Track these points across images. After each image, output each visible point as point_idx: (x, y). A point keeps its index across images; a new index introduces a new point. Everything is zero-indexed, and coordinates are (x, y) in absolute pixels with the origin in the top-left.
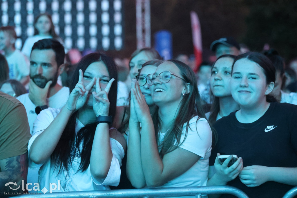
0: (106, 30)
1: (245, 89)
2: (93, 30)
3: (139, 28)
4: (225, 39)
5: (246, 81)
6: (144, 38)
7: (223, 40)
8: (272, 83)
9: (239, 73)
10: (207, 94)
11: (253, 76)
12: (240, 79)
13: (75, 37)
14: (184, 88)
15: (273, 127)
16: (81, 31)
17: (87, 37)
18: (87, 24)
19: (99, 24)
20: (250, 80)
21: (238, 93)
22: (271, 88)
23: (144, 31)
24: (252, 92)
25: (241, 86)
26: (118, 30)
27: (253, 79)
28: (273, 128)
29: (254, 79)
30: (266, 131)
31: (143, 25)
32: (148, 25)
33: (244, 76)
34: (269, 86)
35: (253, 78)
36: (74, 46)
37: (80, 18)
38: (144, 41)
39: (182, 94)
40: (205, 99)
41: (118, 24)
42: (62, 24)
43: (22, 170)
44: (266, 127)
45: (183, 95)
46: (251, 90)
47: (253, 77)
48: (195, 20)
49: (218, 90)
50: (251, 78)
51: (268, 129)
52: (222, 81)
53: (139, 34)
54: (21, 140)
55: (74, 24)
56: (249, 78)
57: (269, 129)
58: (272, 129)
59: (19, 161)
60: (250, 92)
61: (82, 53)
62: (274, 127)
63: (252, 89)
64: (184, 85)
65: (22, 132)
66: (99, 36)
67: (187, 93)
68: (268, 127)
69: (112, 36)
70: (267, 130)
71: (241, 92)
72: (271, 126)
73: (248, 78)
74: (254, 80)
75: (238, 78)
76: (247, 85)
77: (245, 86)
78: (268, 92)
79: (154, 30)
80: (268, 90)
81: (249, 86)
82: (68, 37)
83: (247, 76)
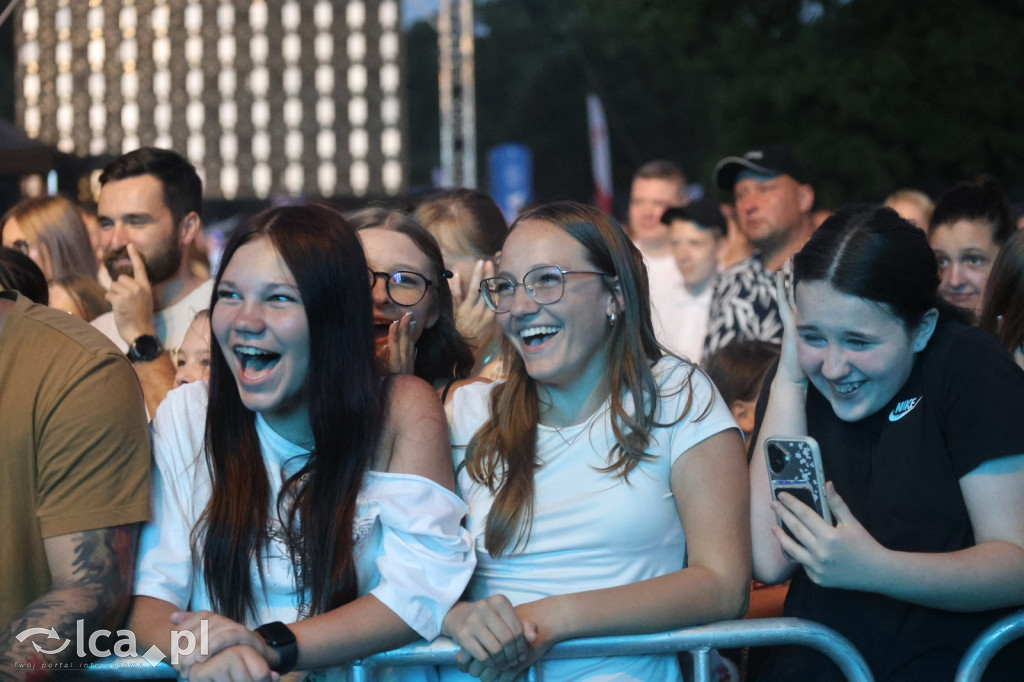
0: (359, 143)
2: (326, 144)
3: (447, 137)
6: (457, 163)
13: (278, 162)
14: (610, 298)
15: (912, 403)
16: (294, 145)
17: (310, 161)
18: (310, 129)
19: (342, 127)
23: (459, 144)
26: (391, 142)
31: (457, 129)
32: (469, 130)
37: (293, 112)
38: (458, 173)
41: (391, 126)
42: (245, 130)
48: (596, 114)
51: (899, 413)
53: (446, 154)
55: (277, 129)
57: (902, 412)
58: (911, 408)
59: (113, 545)
62: (916, 403)
64: (607, 287)
70: (894, 414)
72: (905, 404)
79: (485, 144)
82: (262, 161)
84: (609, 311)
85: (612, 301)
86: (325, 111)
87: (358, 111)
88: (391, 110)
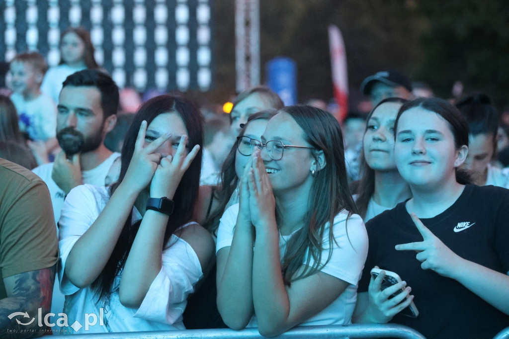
0: (183, 56)
1: (421, 158)
2: (161, 57)
3: (240, 53)
4: (385, 74)
5: (422, 144)
6: (248, 70)
7: (381, 75)
8: (464, 148)
9: (408, 132)
10: (355, 168)
11: (433, 135)
12: (411, 143)
13: (129, 68)
14: (314, 161)
15: (467, 224)
16: (140, 57)
17: (151, 68)
18: (151, 46)
19: (172, 46)
20: (429, 142)
21: (410, 165)
22: (463, 158)
23: (248, 58)
24: (433, 163)
25: (414, 153)
26: (204, 56)
27: (432, 141)
28: (469, 227)
29: (434, 141)
30: (456, 230)
31: (247, 48)
32: (255, 49)
33: (419, 137)
34: (459, 153)
35: (433, 139)
36: (129, 83)
37: (140, 35)
38: (248, 76)
39: (311, 172)
40: (353, 175)
41: (204, 45)
42: (108, 46)
43: (42, 294)
44: (457, 225)
45: (313, 172)
46: (432, 160)
47: (432, 137)
48: (336, 40)
49: (377, 157)
50: (430, 140)
51: (459, 228)
52: (385, 143)
53: (240, 64)
54: (41, 243)
55: (129, 46)
56: (427, 139)
57: (461, 228)
58: (467, 227)
59: (38, 279)
60: (430, 163)
61: (141, 94)
62: (470, 224)
63: (433, 157)
64: (313, 156)
65: (44, 230)
66: (172, 67)
67: (319, 169)
68: (459, 225)
69: (193, 67)
70: (457, 228)
71: (416, 164)
72: (464, 223)
73: (425, 138)
74: (435, 143)
75: (408, 140)
76: (424, 151)
77: (421, 153)
78: (458, 162)
79: (266, 58)
80: (458, 159)
81: (427, 154)
82: (119, 67)
83: (424, 136)
84: (311, 169)
85: (314, 164)
86: (161, 35)
87: (182, 35)
88: (204, 35)
